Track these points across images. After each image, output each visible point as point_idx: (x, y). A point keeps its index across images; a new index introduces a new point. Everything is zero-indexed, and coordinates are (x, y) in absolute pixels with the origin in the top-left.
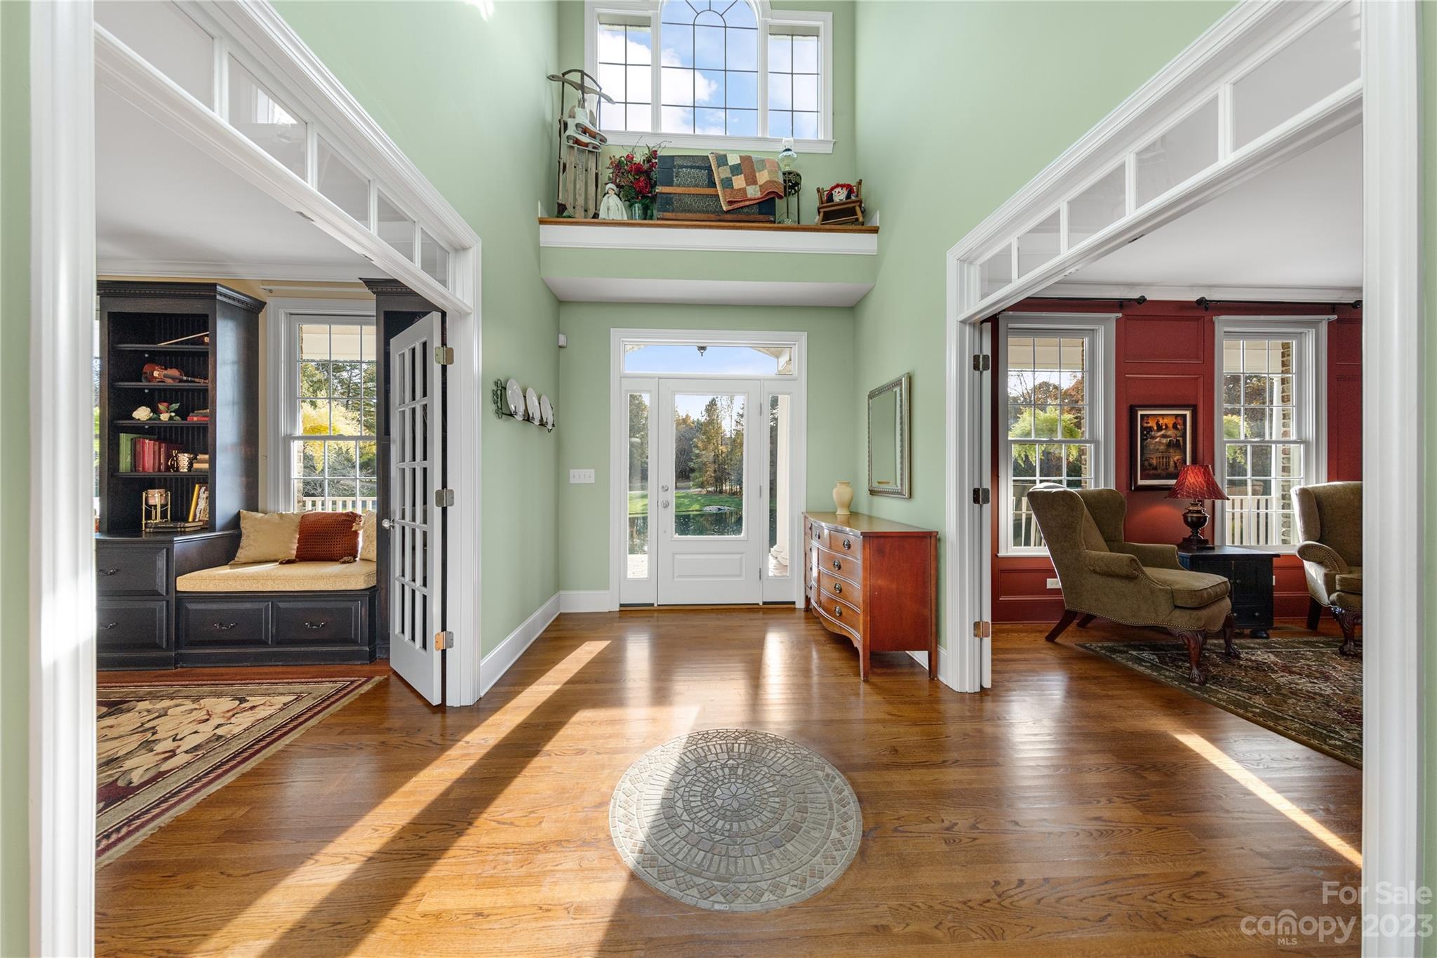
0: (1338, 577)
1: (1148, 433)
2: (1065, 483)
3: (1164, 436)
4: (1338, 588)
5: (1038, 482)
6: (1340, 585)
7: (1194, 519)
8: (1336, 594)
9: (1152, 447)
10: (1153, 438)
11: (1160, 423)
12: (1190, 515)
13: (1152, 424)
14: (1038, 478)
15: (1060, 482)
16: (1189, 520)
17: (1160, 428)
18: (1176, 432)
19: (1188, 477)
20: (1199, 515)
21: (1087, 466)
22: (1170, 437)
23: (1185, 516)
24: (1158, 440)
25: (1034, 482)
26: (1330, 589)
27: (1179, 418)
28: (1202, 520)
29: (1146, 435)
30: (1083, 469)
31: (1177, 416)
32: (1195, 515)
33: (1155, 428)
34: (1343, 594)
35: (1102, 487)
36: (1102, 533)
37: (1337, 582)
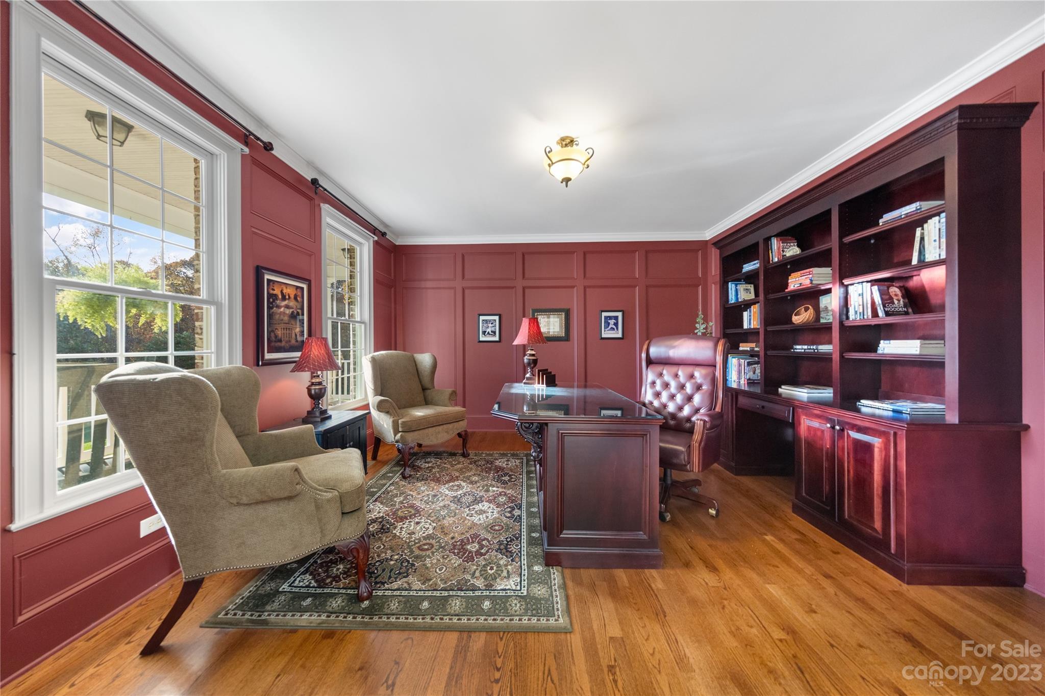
0: (400, 421)
1: (274, 301)
2: (171, 360)
3: (287, 307)
4: (400, 430)
5: (121, 361)
6: (402, 427)
7: (317, 390)
8: (400, 434)
9: (277, 317)
10: (278, 307)
11: (284, 291)
12: (313, 387)
13: (277, 292)
14: (121, 353)
15: (164, 360)
16: (313, 392)
17: (284, 298)
18: (296, 303)
19: (313, 349)
20: (321, 387)
21: (204, 336)
22: (293, 308)
23: (309, 390)
24: (282, 309)
25: (113, 361)
26: (396, 432)
27: (298, 290)
28: (323, 391)
29: (272, 303)
30: (197, 339)
31: (297, 287)
32: (317, 387)
33: (280, 297)
34: (403, 434)
35: (226, 365)
36: (233, 427)
37: (400, 425)
